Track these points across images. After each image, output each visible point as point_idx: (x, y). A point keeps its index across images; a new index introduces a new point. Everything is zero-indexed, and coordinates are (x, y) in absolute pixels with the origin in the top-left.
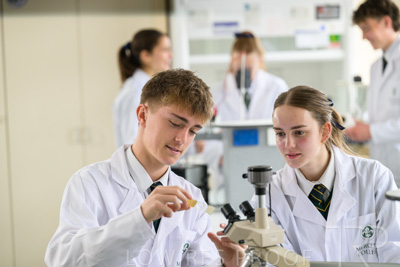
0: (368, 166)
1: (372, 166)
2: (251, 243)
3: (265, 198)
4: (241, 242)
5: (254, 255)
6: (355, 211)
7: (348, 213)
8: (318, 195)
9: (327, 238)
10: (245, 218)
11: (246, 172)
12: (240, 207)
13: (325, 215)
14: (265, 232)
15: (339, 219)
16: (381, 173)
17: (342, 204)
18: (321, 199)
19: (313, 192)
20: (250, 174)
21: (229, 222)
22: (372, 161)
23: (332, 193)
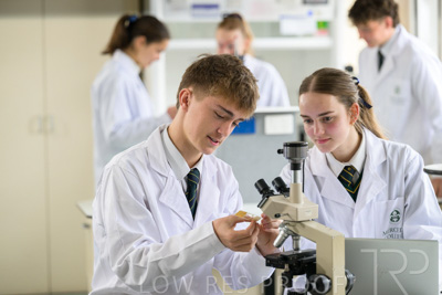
0: (399, 149)
1: (403, 150)
2: (287, 218)
3: (299, 173)
4: (277, 216)
5: (288, 230)
6: (384, 194)
7: (378, 196)
8: (348, 176)
9: (356, 221)
10: (279, 193)
11: (282, 148)
12: (273, 183)
13: (354, 197)
14: (300, 207)
15: (368, 201)
16: (412, 157)
17: (372, 187)
19: (343, 173)
21: (263, 197)
22: (403, 145)
23: (361, 175)
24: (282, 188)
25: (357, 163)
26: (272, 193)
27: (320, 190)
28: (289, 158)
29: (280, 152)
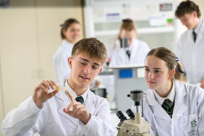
0: (193, 88)
1: (195, 88)
2: (133, 132)
3: (140, 107)
4: (128, 131)
6: (187, 113)
7: (183, 114)
8: (167, 105)
9: (173, 127)
10: (129, 118)
11: (129, 93)
12: (126, 112)
14: (140, 126)
16: (200, 92)
18: (169, 107)
19: (164, 103)
20: (131, 95)
21: (121, 121)
22: (195, 86)
23: (174, 103)
24: (132, 115)
25: (171, 97)
26: (125, 118)
27: (153, 112)
28: (134, 100)
29: (129, 96)
